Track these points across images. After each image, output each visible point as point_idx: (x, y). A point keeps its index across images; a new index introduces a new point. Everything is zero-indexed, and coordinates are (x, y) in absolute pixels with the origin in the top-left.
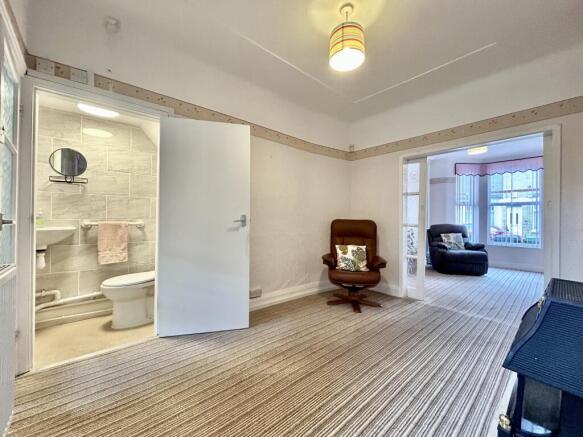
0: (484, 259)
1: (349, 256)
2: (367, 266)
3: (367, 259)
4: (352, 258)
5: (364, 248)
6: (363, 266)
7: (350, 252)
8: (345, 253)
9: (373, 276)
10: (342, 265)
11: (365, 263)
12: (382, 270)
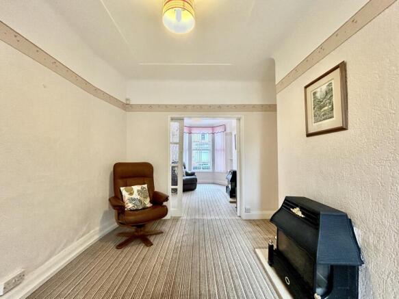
0: (195, 180)
1: (136, 196)
2: (151, 202)
3: (150, 196)
4: (138, 197)
5: (145, 186)
6: (148, 203)
7: (135, 192)
8: (131, 194)
9: (158, 210)
10: (129, 206)
11: (148, 200)
12: (165, 203)
